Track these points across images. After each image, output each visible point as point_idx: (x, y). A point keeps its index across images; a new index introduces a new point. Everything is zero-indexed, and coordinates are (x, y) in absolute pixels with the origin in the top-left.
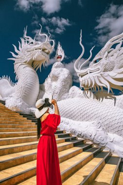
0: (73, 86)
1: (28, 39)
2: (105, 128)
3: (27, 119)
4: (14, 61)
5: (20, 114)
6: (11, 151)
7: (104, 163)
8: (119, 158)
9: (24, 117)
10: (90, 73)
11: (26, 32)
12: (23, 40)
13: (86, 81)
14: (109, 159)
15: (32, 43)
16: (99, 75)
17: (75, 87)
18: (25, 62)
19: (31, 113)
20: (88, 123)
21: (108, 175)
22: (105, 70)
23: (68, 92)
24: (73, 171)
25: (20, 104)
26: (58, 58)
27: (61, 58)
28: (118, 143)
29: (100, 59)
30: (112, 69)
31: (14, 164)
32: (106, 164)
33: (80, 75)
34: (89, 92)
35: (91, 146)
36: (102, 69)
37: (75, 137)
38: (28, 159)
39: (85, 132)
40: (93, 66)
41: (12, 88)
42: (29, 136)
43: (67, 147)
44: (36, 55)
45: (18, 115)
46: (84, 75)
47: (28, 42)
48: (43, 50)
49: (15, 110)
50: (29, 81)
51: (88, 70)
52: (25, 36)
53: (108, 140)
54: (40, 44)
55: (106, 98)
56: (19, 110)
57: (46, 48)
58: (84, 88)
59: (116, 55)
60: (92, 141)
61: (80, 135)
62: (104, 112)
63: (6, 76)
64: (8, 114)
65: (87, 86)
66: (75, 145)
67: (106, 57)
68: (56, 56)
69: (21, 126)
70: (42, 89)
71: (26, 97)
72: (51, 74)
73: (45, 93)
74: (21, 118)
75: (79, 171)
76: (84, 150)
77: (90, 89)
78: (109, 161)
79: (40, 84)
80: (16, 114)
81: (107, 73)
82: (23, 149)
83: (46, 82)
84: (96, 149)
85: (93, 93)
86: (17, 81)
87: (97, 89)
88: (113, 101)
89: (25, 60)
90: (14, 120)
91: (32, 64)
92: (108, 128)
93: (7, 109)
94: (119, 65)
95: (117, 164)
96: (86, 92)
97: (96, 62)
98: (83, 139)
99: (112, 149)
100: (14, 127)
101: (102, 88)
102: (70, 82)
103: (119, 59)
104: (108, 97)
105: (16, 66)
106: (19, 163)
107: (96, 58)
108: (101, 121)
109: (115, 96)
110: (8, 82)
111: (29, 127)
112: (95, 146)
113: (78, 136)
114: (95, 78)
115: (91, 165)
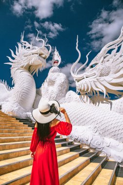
0: (69, 90)
1: (25, 43)
2: (101, 133)
3: (24, 124)
4: (11, 66)
5: (17, 119)
6: (7, 157)
7: (101, 168)
8: (115, 162)
9: (20, 121)
10: (87, 77)
11: (23, 37)
12: (20, 45)
13: (83, 85)
14: (105, 164)
15: (29, 48)
16: (95, 80)
17: (71, 91)
18: (22, 67)
19: (27, 117)
20: (85, 128)
21: (105, 180)
22: (101, 75)
23: (65, 96)
24: (69, 176)
25: (16, 108)
26: (55, 63)
27: (57, 63)
28: (115, 148)
29: (96, 64)
30: (108, 74)
31: (10, 170)
32: (103, 169)
33: (76, 80)
34: (85, 97)
35: (87, 151)
36: (98, 74)
37: (72, 142)
38: (24, 165)
39: (82, 137)
40: (89, 71)
41: (8, 92)
42: (25, 141)
43: (64, 152)
44: (33, 59)
45: (14, 120)
46: (80, 80)
47: (25, 47)
48: (40, 55)
49: (11, 115)
50: (26, 85)
51: (84, 74)
52: (22, 41)
53: (105, 145)
54: (37, 49)
55: (103, 103)
56: (15, 114)
57: (43, 53)
58: (81, 93)
59: (111, 60)
60: (89, 146)
61: (77, 139)
62: (100, 117)
63: (2, 81)
64: (4, 119)
65: (84, 91)
66: (72, 150)
67: (102, 62)
68: (53, 61)
69: (17, 131)
70: (38, 93)
71: (22, 101)
72: (48, 79)
73: (42, 98)
74: (18, 122)
75: (76, 176)
76: (81, 155)
77: (86, 94)
78: (106, 166)
79: (36, 88)
80: (13, 118)
81: (102, 78)
82: (18, 155)
83: (42, 86)
84: (93, 153)
85: (90, 97)
86: (14, 86)
87: (93, 94)
88: (109, 105)
89: (22, 65)
90: (10, 125)
91: (29, 68)
92: (104, 132)
93: (3, 114)
94: (115, 70)
95: (113, 169)
96: (83, 96)
97: (92, 67)
98: (79, 144)
99: (109, 154)
100: (9, 132)
101: (98, 93)
102: (66, 86)
103: (114, 64)
104: (104, 101)
105: (12, 71)
106: (15, 168)
107: (92, 63)
108: (97, 126)
109: (111, 101)
110: (5, 86)
111: (25, 132)
112: (91, 151)
113: (74, 140)
114: (91, 83)
115: (88, 170)
